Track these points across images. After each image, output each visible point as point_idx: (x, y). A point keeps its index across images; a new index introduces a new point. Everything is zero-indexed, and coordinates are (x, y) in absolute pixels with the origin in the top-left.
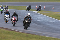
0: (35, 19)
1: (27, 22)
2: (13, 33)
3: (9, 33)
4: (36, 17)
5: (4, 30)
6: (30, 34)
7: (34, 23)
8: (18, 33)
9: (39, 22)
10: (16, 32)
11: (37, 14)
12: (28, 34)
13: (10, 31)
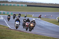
2: (24, 34)
3: (21, 33)
5: (17, 31)
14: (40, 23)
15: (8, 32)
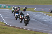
0: (42, 19)
1: (26, 20)
2: (22, 31)
3: (19, 31)
4: (43, 18)
5: (15, 28)
6: (37, 32)
7: (41, 22)
8: (27, 31)
9: (45, 21)
10: (25, 30)
11: (44, 15)
12: (35, 32)
13: (20, 29)
14: (43, 19)
15: (4, 28)
